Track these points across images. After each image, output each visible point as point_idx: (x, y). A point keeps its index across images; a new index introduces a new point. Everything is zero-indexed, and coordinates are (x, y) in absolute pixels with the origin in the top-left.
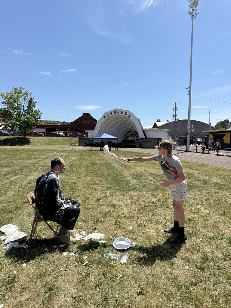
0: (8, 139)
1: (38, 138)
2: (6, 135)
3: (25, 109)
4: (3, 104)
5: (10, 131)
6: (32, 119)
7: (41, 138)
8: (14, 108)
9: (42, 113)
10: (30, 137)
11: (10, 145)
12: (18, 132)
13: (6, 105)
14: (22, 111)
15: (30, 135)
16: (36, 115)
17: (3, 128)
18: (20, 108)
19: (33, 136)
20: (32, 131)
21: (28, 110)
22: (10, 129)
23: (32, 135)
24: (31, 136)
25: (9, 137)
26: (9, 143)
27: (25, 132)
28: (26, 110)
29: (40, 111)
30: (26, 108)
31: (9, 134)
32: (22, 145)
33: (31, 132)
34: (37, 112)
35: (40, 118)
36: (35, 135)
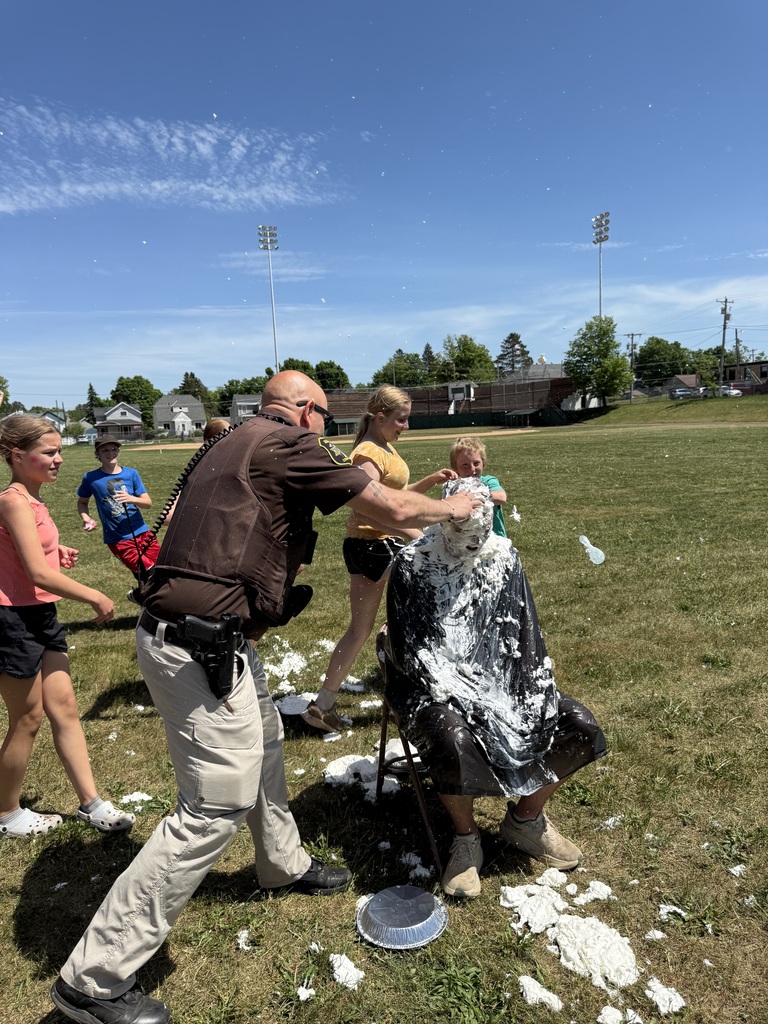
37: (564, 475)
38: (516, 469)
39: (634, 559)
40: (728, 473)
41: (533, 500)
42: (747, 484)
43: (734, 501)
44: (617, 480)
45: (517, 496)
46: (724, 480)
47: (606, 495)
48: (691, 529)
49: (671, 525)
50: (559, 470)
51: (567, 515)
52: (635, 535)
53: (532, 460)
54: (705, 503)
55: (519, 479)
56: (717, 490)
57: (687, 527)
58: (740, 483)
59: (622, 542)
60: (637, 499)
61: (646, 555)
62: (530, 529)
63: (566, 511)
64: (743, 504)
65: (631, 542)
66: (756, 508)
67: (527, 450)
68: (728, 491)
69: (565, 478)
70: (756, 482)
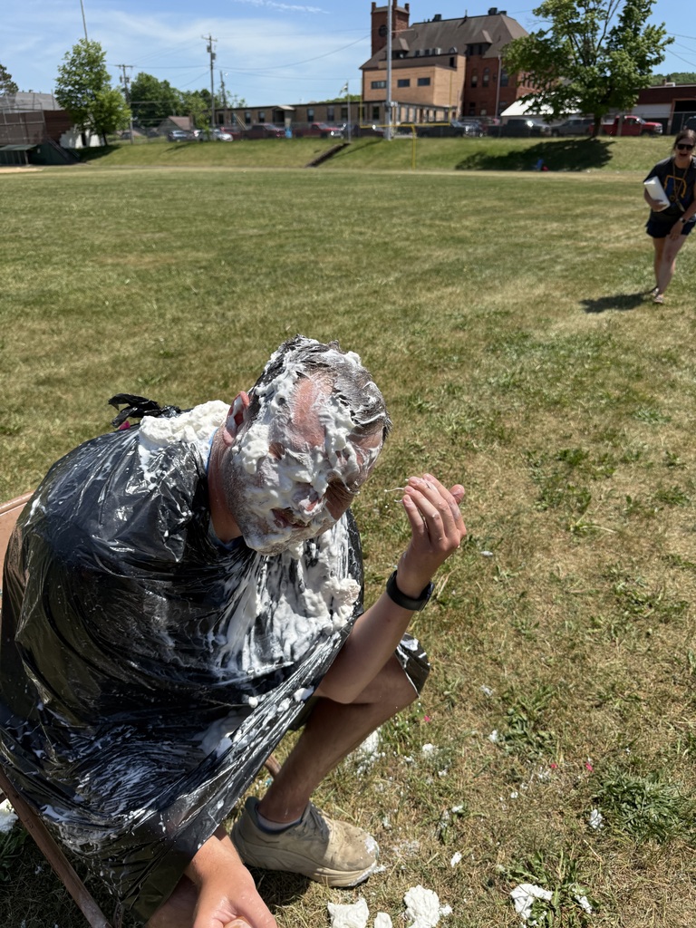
0: (540, 145)
1: (636, 140)
2: (536, 132)
3: (609, 29)
4: (540, 17)
5: (547, 118)
6: (629, 67)
7: (647, 140)
8: (572, 29)
9: (670, 41)
10: (610, 139)
11: (542, 170)
12: (577, 122)
13: (550, 17)
14: (598, 37)
15: (612, 131)
16: (648, 48)
17: (531, 108)
18: (594, 24)
19: (623, 135)
20: (621, 114)
21: (621, 29)
22: (551, 111)
23: (620, 131)
24: (614, 135)
25: (545, 140)
26: (540, 161)
27: (597, 121)
28: (614, 32)
29: (664, 33)
30: (615, 22)
31: (547, 130)
32: (579, 170)
33: (617, 121)
34: (654, 36)
35: (657, 61)
36: (632, 129)
37: (91, 219)
38: (30, 212)
39: (209, 315)
40: (253, 216)
41: (66, 249)
42: (274, 226)
43: (271, 243)
44: (150, 223)
45: (44, 245)
46: (250, 222)
47: (145, 240)
48: (246, 276)
49: (226, 271)
50: (83, 213)
51: (112, 265)
52: (196, 285)
53: (47, 202)
54: (247, 246)
55: (39, 223)
56: (252, 232)
57: (242, 273)
58: (267, 225)
59: (186, 294)
60: (179, 244)
61: (217, 308)
62: (76, 285)
63: (110, 261)
64: (281, 246)
65: (196, 294)
66: (294, 250)
67: (36, 190)
68: (261, 232)
69: (93, 222)
70: (281, 224)
